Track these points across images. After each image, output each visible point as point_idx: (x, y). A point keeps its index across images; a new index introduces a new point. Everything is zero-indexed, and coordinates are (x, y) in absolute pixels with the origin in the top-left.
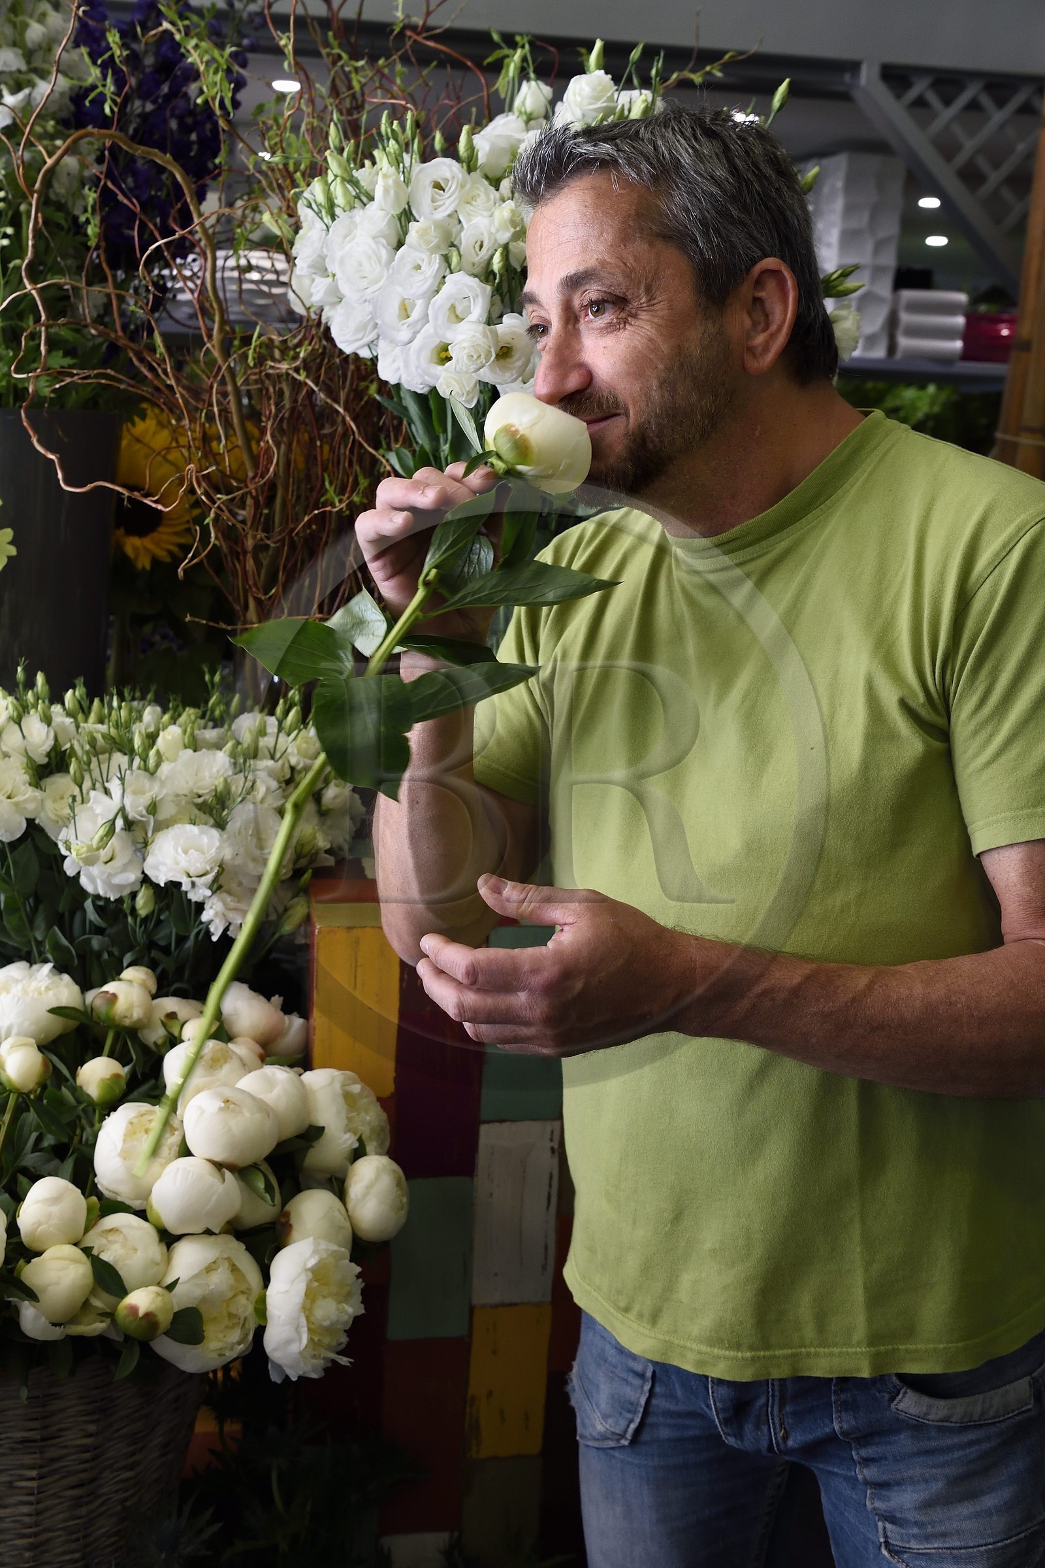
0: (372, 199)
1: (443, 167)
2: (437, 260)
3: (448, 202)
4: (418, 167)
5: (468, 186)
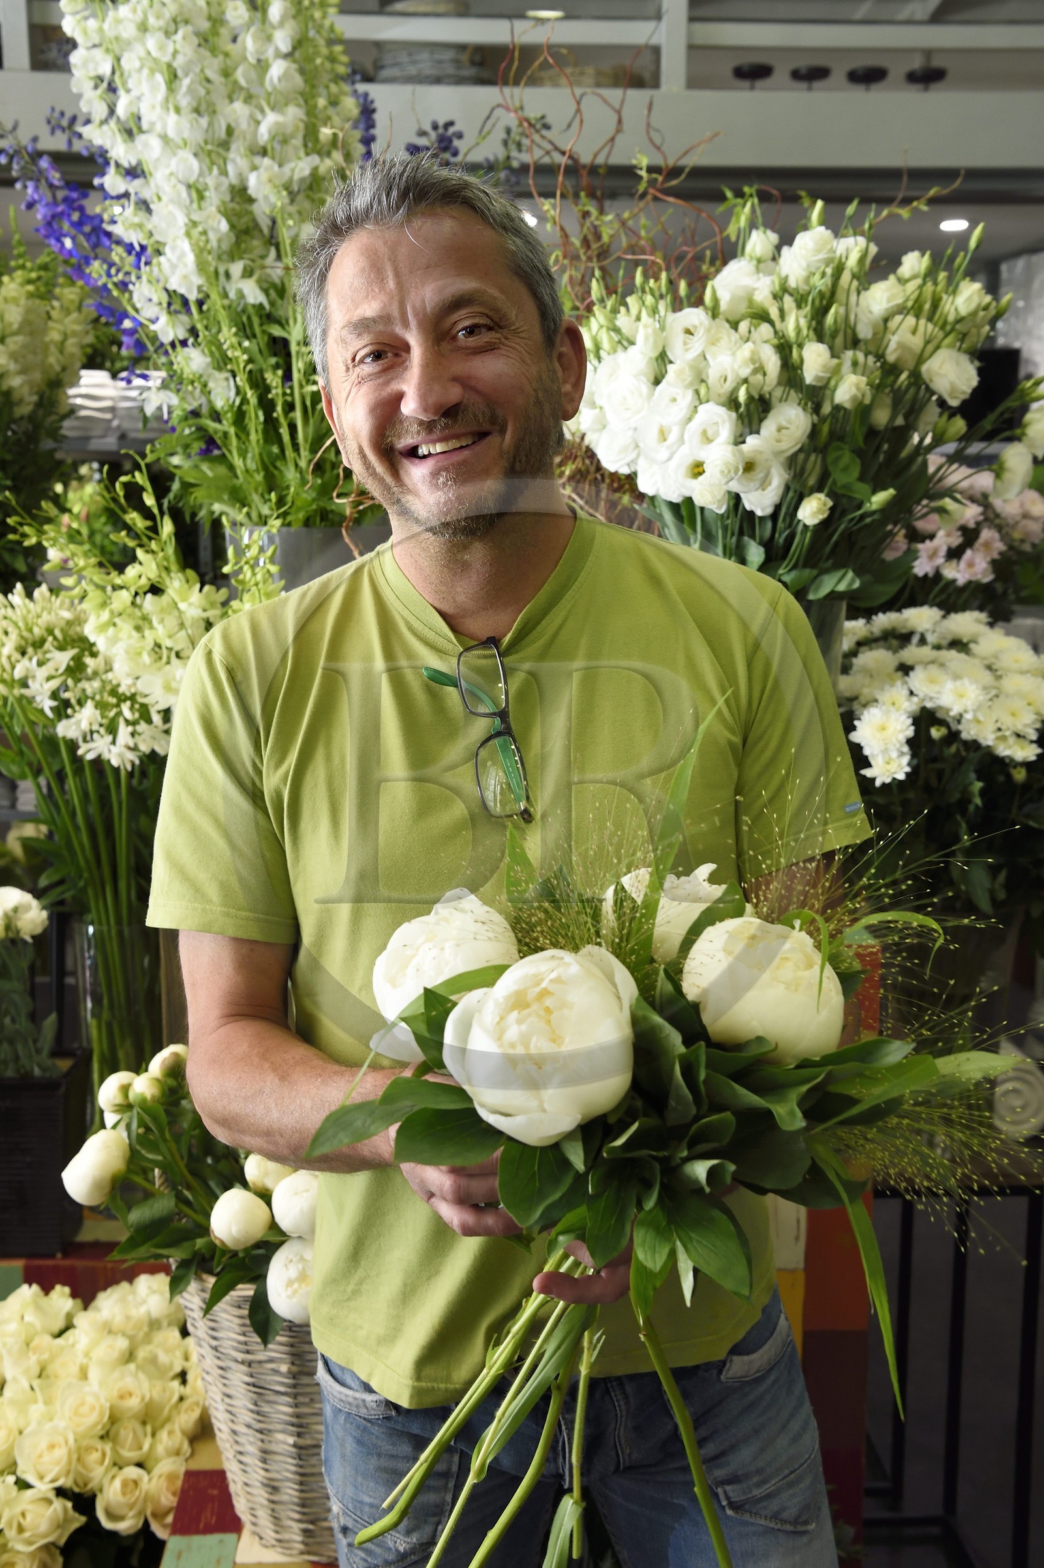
0: (632, 343)
1: (693, 316)
2: (690, 395)
3: (697, 345)
4: (671, 317)
5: (713, 331)
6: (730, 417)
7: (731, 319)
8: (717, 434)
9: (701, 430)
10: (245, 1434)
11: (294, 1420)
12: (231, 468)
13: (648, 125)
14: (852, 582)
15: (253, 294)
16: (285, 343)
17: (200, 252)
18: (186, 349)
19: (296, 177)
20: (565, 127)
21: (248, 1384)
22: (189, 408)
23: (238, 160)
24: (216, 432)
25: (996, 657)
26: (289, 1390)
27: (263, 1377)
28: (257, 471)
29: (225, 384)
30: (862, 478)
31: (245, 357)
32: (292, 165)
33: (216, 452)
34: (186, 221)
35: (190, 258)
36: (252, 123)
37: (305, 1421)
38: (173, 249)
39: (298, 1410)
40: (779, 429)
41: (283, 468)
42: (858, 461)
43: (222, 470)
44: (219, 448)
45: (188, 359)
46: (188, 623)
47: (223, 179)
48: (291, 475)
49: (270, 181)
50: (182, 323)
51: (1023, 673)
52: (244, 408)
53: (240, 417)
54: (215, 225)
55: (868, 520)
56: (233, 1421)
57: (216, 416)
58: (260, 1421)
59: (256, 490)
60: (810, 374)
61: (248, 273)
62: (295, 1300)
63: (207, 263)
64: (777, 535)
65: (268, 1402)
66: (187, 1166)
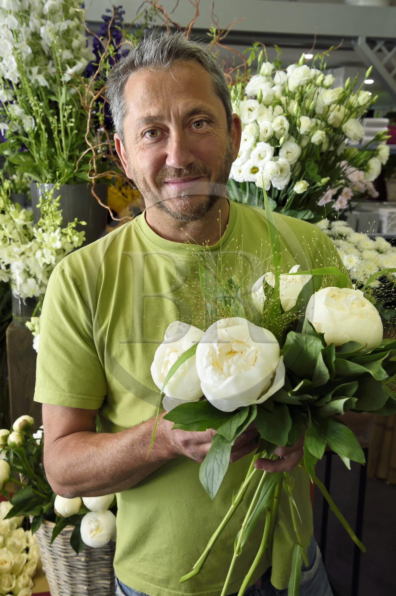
1: (251, 102)
2: (253, 139)
3: (254, 116)
4: (242, 103)
5: (260, 110)
6: (271, 149)
7: (266, 104)
8: (265, 155)
9: (258, 154)
10: (64, 585)
11: (87, 580)
12: (33, 157)
13: (212, 13)
14: (311, 215)
15: (43, 82)
16: (56, 103)
17: (19, 61)
18: (12, 105)
19: (61, 30)
20: (171, 11)
21: (66, 565)
22: (13, 131)
23: (35, 20)
24: (25, 142)
25: (358, 243)
26: (85, 568)
27: (73, 562)
28: (45, 160)
29: (30, 121)
30: (318, 174)
31: (41, 110)
32: (59, 24)
33: (26, 150)
34: (13, 47)
35: (15, 65)
36: (41, 4)
37: (91, 580)
38: (7, 60)
39: (89, 575)
40: (287, 153)
41: (57, 159)
42: (317, 166)
43: (29, 159)
44: (27, 148)
45: (14, 110)
46: (18, 227)
47: (28, 28)
48: (60, 162)
49: (50, 31)
50: (10, 93)
51: (370, 250)
52: (40, 132)
53: (37, 136)
54: (25, 50)
55: (317, 190)
56: (58, 580)
57: (26, 135)
58: (71, 580)
59: (45, 168)
60: (302, 130)
61: (39, 72)
62: (94, 539)
63: (22, 66)
64: (280, 196)
65: (75, 573)
66: (34, 471)
